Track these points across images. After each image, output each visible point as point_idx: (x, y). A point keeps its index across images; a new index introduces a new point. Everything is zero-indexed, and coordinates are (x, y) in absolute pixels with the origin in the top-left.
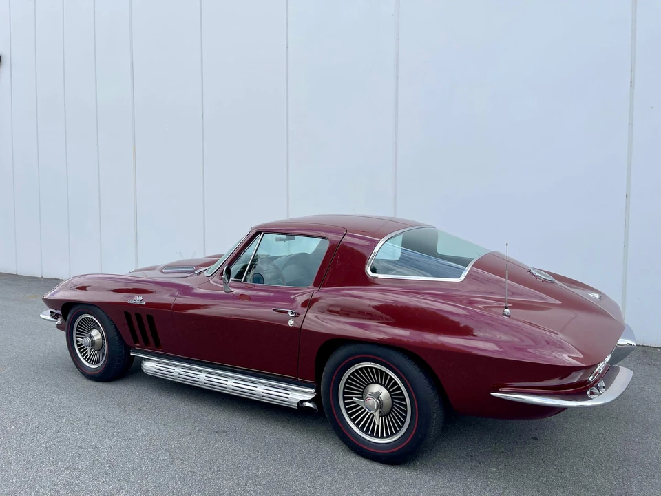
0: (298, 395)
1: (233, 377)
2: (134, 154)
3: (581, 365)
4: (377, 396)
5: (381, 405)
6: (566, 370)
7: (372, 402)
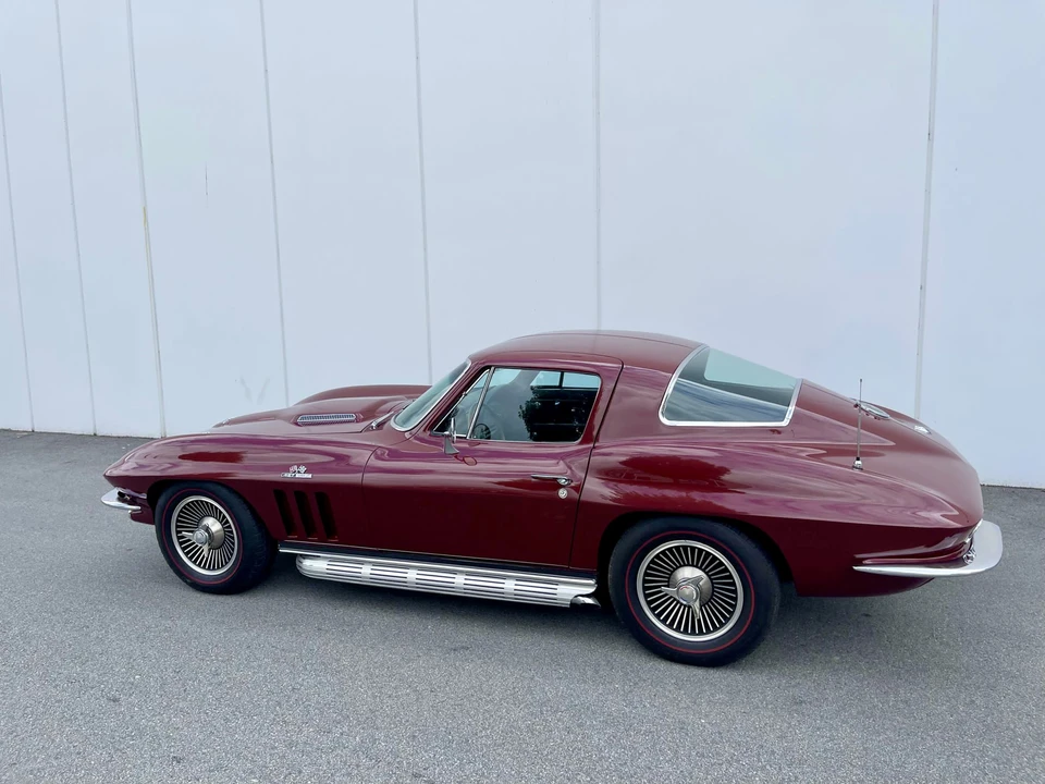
0: (573, 590)
1: (461, 572)
2: (146, 221)
3: (958, 526)
4: (696, 582)
5: (700, 594)
6: (939, 534)
7: (690, 590)
